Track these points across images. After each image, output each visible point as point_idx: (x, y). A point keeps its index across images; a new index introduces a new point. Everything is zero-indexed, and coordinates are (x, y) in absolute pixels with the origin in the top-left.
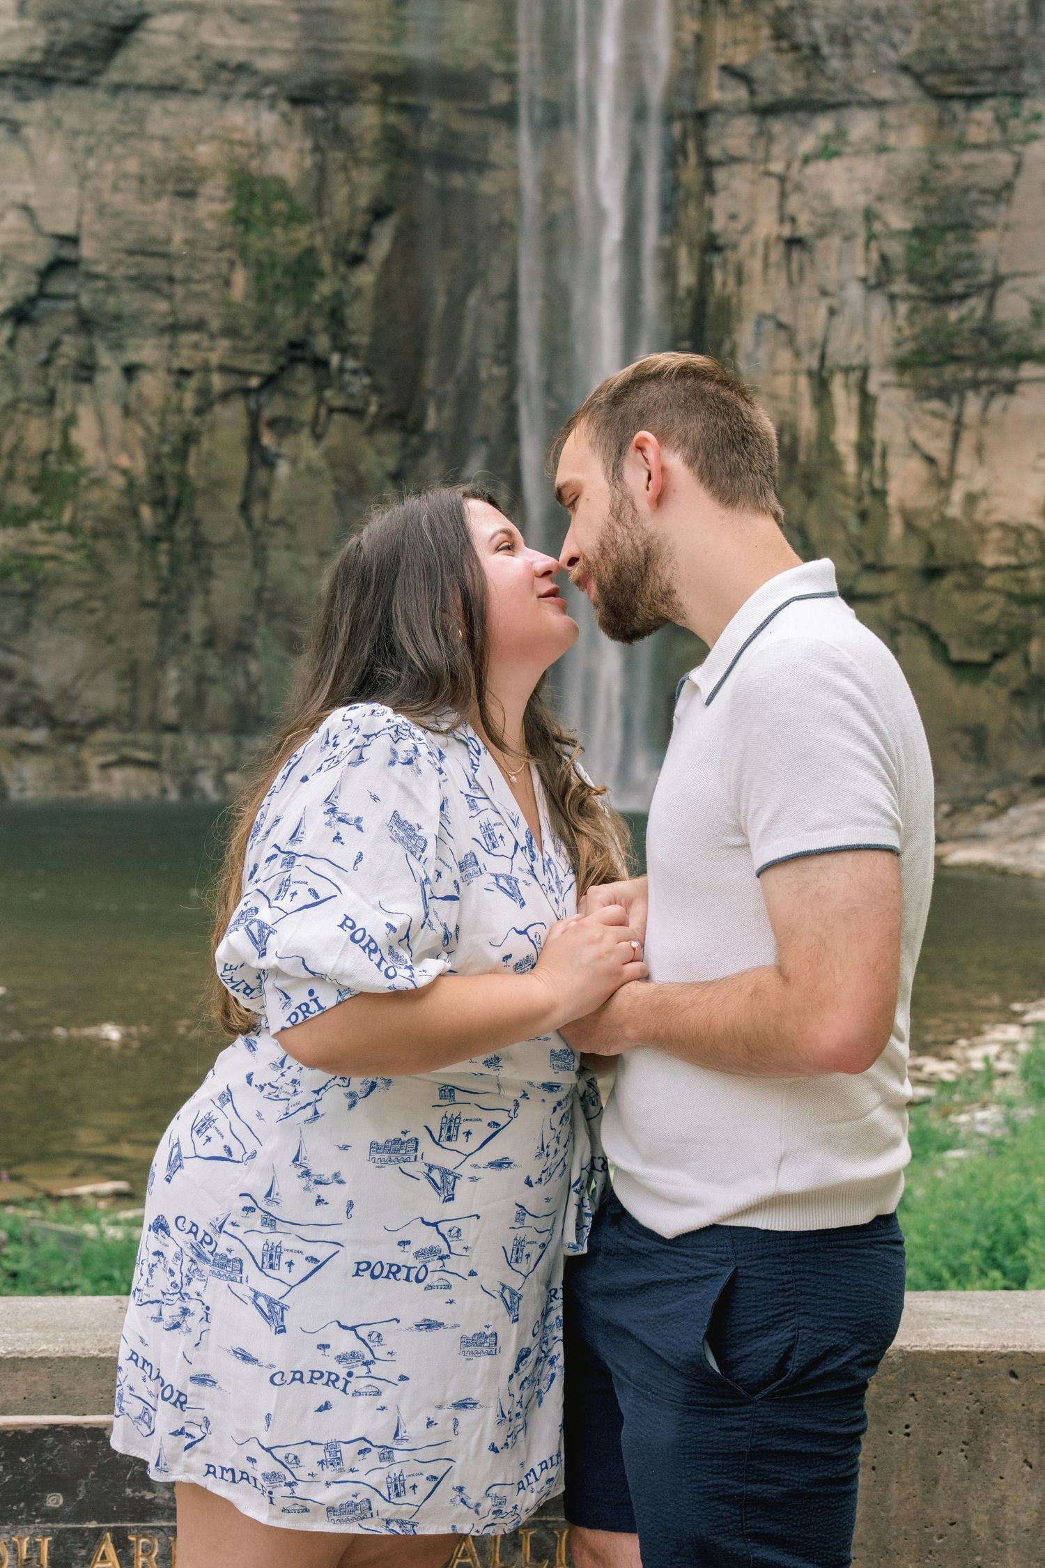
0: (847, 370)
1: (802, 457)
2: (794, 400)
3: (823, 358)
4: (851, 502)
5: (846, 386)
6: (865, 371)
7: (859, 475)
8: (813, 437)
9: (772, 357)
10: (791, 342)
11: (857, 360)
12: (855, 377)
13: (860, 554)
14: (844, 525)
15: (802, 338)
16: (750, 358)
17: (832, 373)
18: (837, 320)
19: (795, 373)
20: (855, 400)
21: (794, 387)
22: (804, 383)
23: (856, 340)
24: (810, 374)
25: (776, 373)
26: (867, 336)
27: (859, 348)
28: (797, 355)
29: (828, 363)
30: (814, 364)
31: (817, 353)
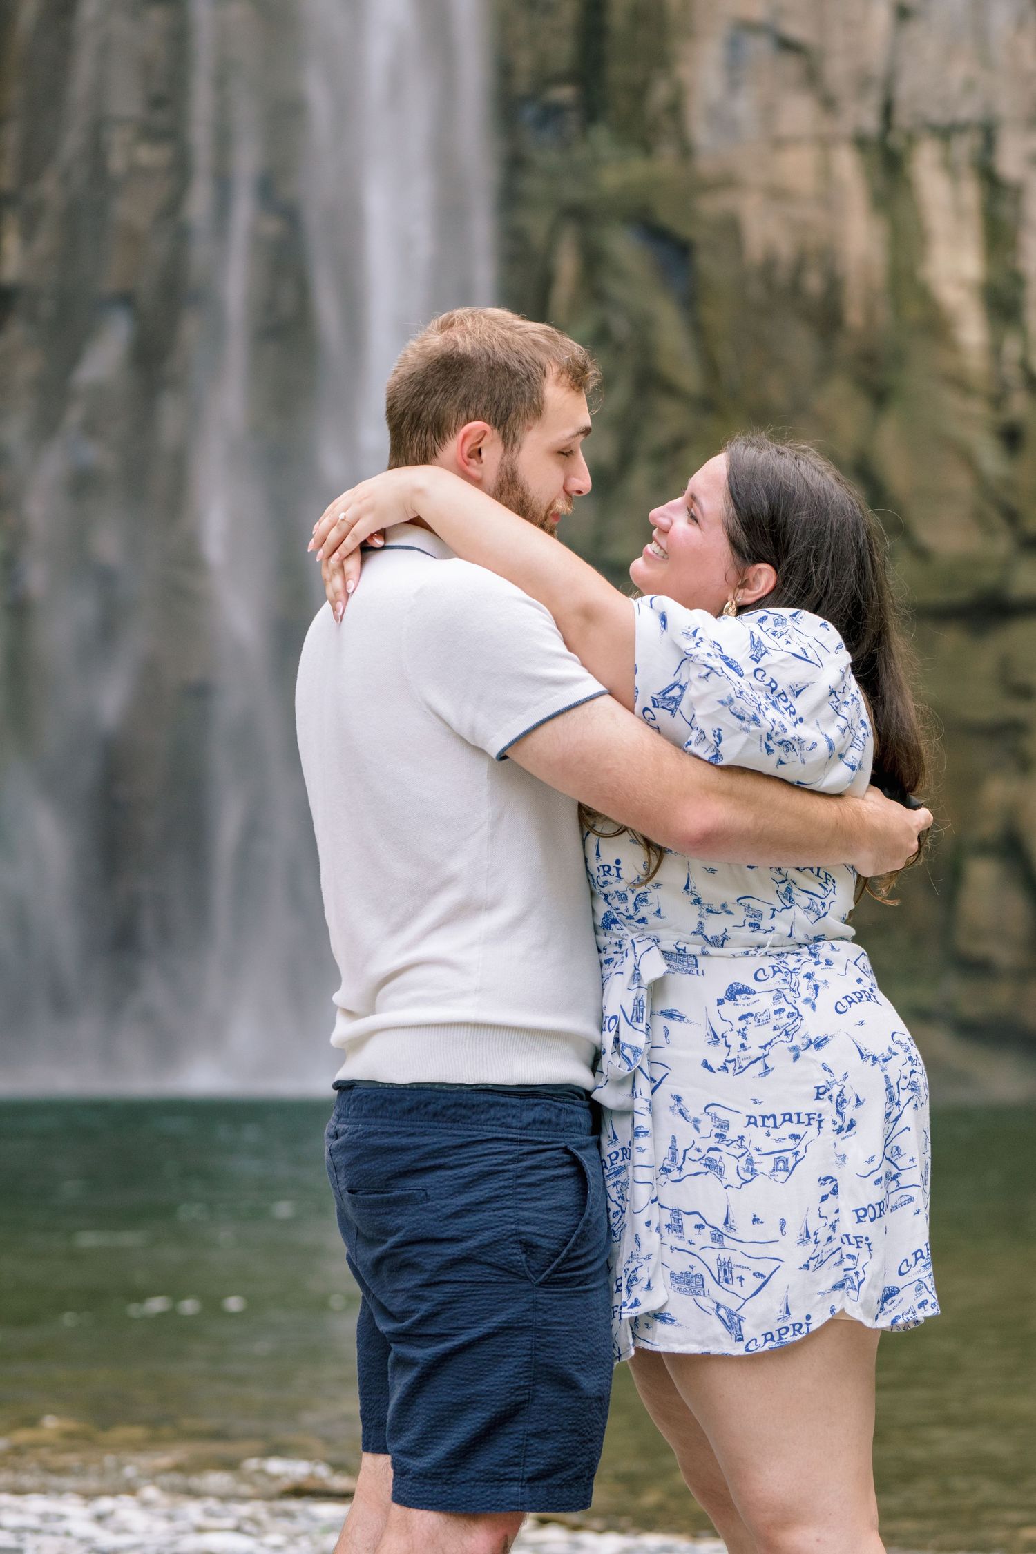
0: (946, 133)
1: (854, 316)
2: (828, 198)
3: (888, 111)
4: (978, 408)
5: (949, 167)
6: (989, 134)
7: (995, 351)
8: (879, 275)
9: (769, 111)
10: (812, 78)
11: (968, 111)
12: (965, 147)
13: (1012, 516)
14: (968, 459)
15: (837, 70)
16: (720, 119)
17: (911, 139)
18: (916, 31)
19: (825, 143)
20: (971, 193)
21: (825, 172)
22: (847, 164)
23: (960, 71)
24: (860, 143)
25: (779, 143)
26: (985, 60)
27: (969, 86)
28: (828, 104)
29: (903, 118)
30: (870, 121)
31: (874, 100)
